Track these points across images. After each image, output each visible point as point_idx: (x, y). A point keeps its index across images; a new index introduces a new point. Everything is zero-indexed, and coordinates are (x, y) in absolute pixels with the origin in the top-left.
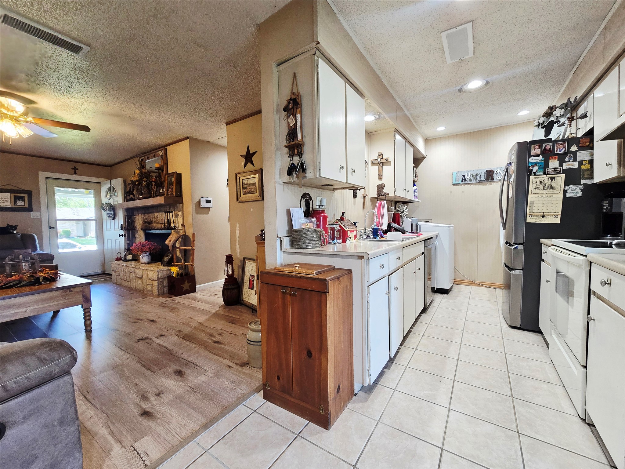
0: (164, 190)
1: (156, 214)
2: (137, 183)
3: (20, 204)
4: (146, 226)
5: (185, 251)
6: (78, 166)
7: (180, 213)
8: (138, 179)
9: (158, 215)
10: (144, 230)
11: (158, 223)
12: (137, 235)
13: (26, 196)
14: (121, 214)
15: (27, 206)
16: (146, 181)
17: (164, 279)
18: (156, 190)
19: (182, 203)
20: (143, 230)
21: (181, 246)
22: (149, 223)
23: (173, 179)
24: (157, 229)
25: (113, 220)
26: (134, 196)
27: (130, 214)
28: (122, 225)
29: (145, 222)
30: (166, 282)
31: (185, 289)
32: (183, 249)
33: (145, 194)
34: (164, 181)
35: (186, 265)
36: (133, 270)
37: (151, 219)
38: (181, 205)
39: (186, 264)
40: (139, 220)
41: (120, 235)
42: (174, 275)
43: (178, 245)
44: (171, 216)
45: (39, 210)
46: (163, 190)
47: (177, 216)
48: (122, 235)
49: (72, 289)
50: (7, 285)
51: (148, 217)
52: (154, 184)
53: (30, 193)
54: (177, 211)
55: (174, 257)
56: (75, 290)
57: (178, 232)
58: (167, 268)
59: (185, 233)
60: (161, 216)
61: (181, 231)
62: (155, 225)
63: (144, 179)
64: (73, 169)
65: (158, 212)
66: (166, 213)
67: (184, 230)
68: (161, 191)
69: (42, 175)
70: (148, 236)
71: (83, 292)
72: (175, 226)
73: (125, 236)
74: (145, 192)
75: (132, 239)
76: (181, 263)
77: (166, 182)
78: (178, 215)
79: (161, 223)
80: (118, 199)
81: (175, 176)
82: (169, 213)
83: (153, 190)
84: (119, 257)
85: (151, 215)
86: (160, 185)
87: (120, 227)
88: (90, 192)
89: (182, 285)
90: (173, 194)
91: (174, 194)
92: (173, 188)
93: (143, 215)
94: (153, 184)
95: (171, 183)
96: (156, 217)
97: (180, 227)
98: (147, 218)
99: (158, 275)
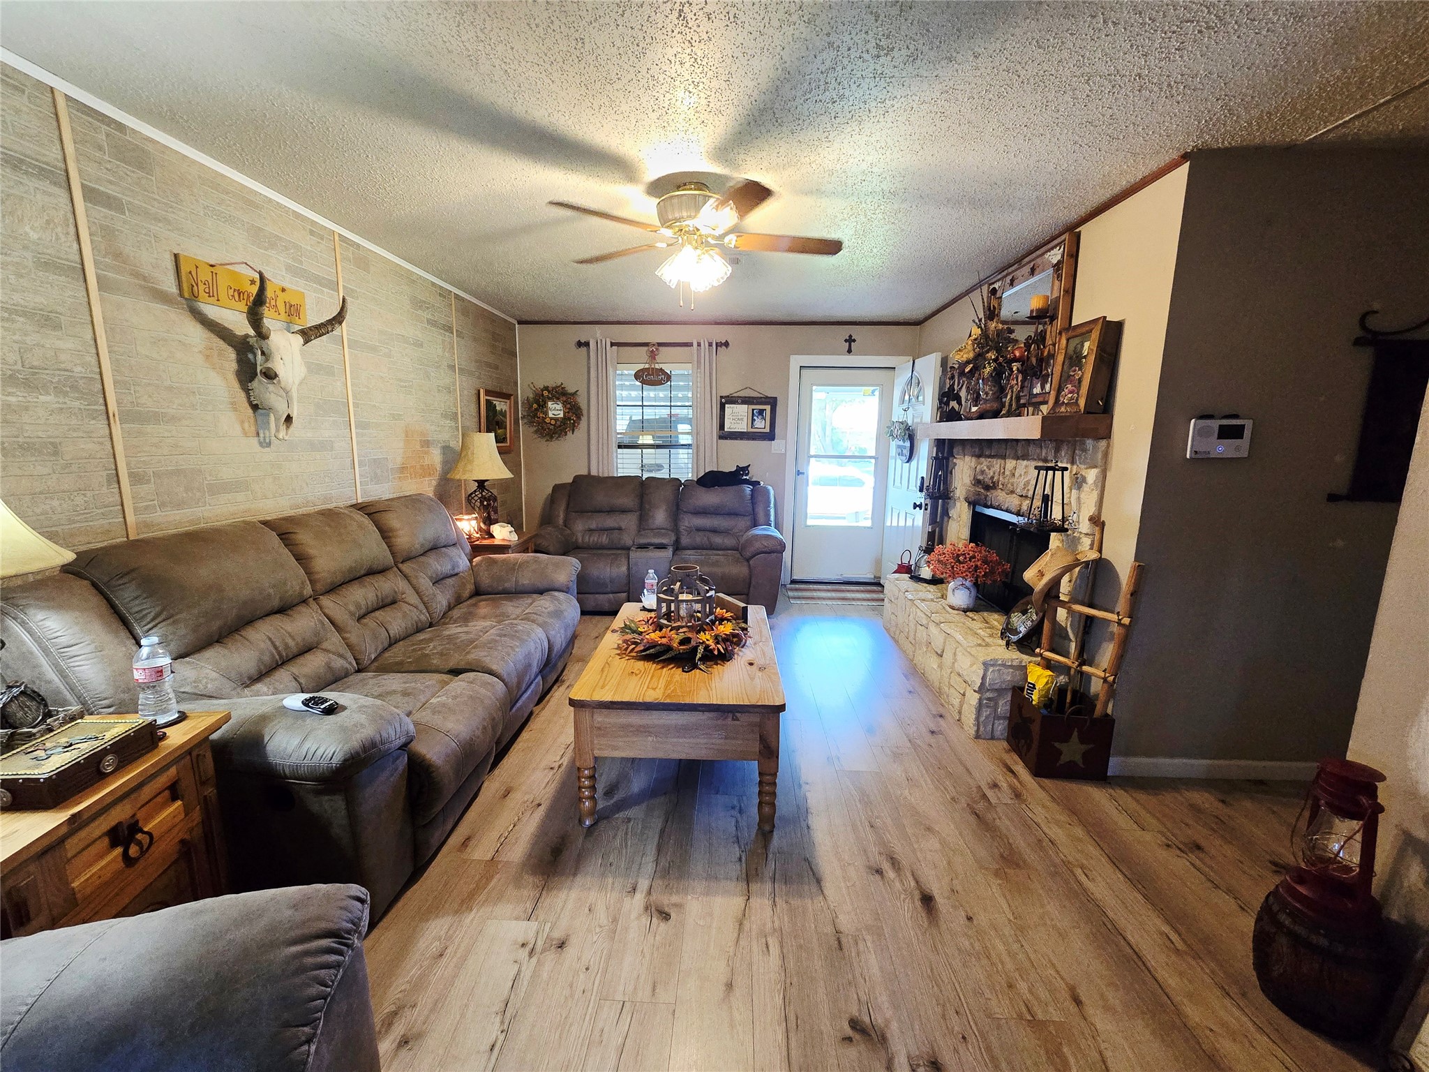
0: (1048, 387)
1: (1010, 464)
2: (967, 370)
4: (979, 494)
5: (1090, 620)
6: (855, 331)
7: (1092, 475)
8: (971, 355)
9: (1015, 468)
10: (972, 503)
11: (1012, 492)
12: (952, 513)
13: (768, 408)
14: (925, 450)
16: (995, 360)
17: (1000, 692)
18: (1022, 387)
19: (1108, 436)
20: (969, 503)
21: (1074, 600)
22: (987, 488)
23: (1087, 345)
24: (1007, 511)
25: (908, 462)
26: (960, 403)
27: (945, 451)
28: (923, 478)
29: (977, 482)
30: (1004, 706)
31: (1064, 759)
32: (1081, 614)
33: (986, 401)
34: (1052, 356)
35: (1082, 673)
36: (924, 622)
37: (992, 477)
38: (1103, 443)
39: (1085, 668)
40: (964, 471)
41: (915, 506)
42: (1035, 697)
43: (1065, 587)
44: (1059, 484)
45: (785, 438)
46: (1043, 387)
47: (1079, 482)
48: (920, 506)
51: (988, 467)
52: (1018, 369)
53: (773, 402)
54: (1082, 466)
55: (1047, 626)
57: (1073, 543)
58: (1015, 656)
59: (1100, 551)
60: (1023, 473)
61: (1086, 542)
62: (999, 496)
63: (989, 355)
64: (846, 341)
65: (1017, 458)
66: (1043, 473)
67: (1097, 537)
68: (1037, 390)
69: (796, 361)
70: (982, 527)
72: (1064, 519)
73: (926, 509)
74: (987, 394)
75: (942, 518)
76: (1066, 655)
77: (1060, 358)
78: (1084, 480)
79: (1022, 496)
80: (924, 410)
81: (1095, 335)
82: (1050, 473)
83: (1012, 387)
84: (905, 561)
85: (997, 464)
86: (1035, 369)
87: (919, 484)
88: (873, 392)
89: (1057, 745)
90: (1076, 403)
91: (1082, 402)
92: (1080, 381)
93: (974, 459)
94: (1015, 366)
95: (1075, 359)
96: (1007, 473)
97: (1085, 526)
98: (983, 472)
99: (984, 678)
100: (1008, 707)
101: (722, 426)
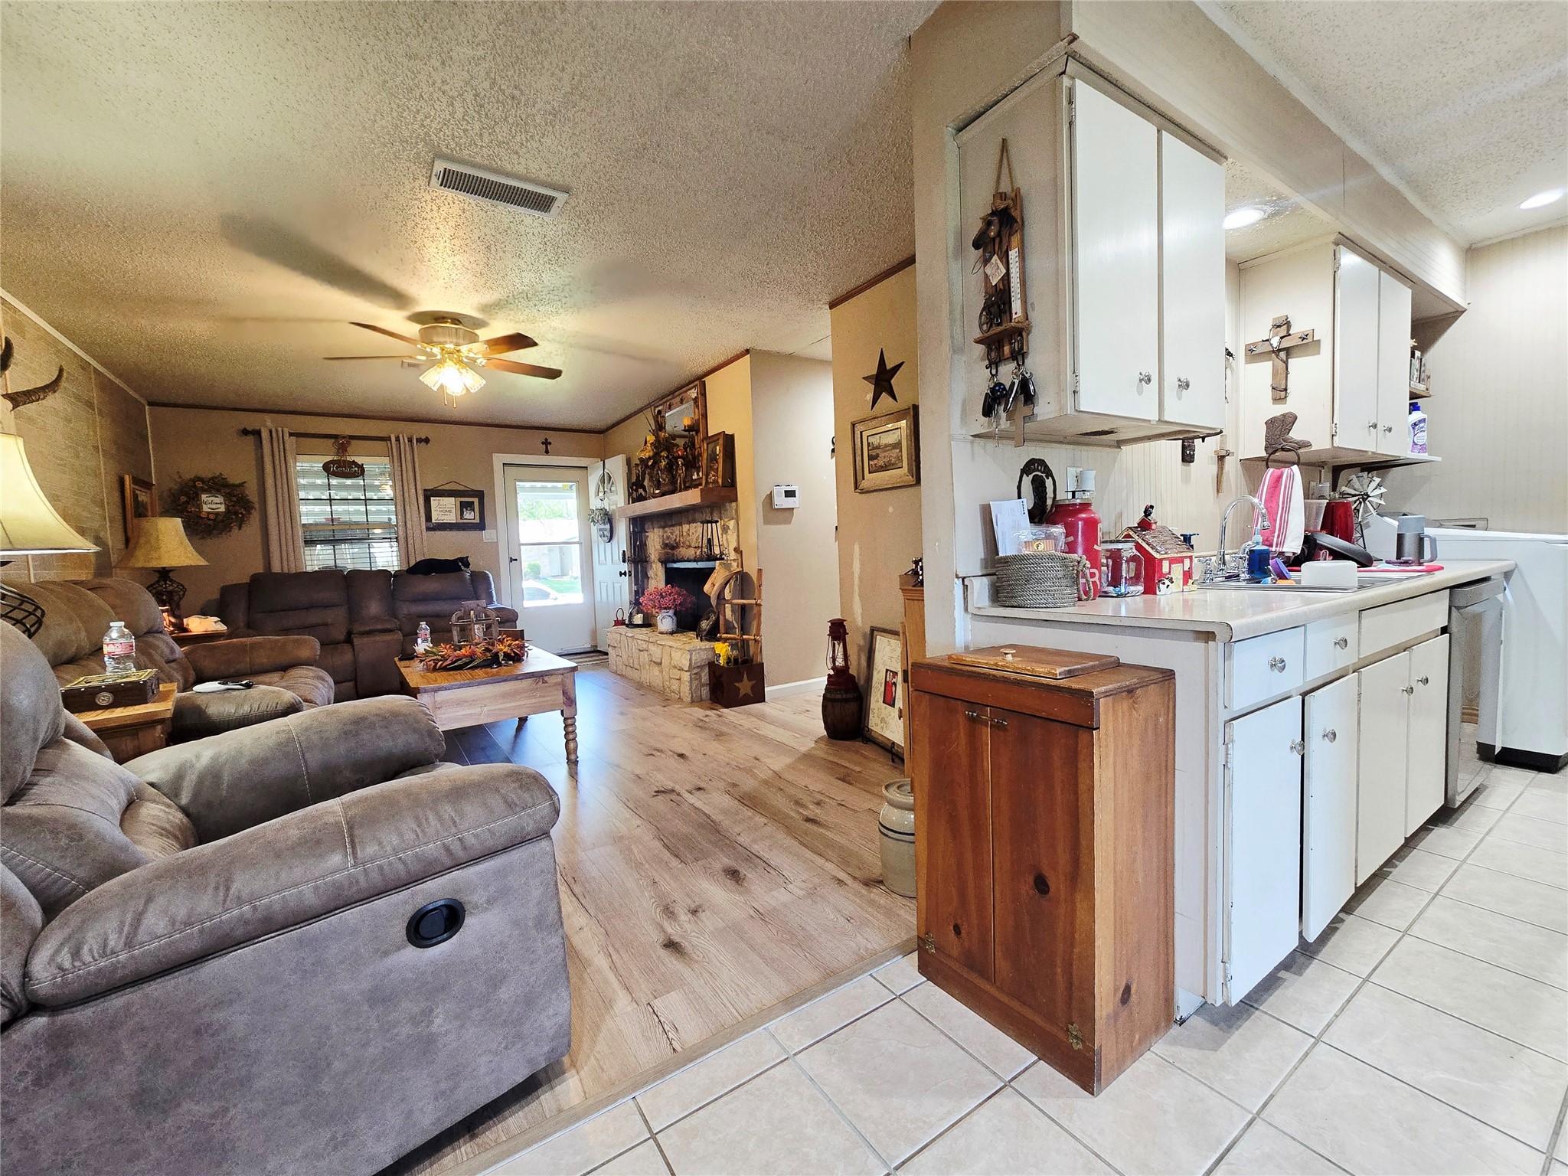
0: (700, 474)
1: (686, 527)
2: (650, 463)
3: (470, 516)
4: (667, 553)
5: (743, 607)
6: (551, 436)
7: (731, 524)
8: (651, 454)
9: (689, 530)
10: (664, 561)
11: (690, 546)
12: (650, 574)
13: (476, 500)
14: (622, 530)
15: (477, 520)
16: (667, 457)
17: (701, 667)
18: (686, 475)
19: (736, 500)
20: (662, 562)
21: (733, 598)
22: (673, 548)
23: (718, 448)
24: (689, 561)
25: (609, 542)
26: (645, 491)
27: (639, 525)
28: (624, 551)
29: (665, 546)
30: (705, 676)
31: (742, 692)
32: (738, 604)
33: (665, 485)
34: (700, 455)
35: (743, 640)
36: (645, 646)
37: (675, 540)
38: (734, 504)
39: (744, 637)
40: (654, 540)
41: (621, 574)
42: (722, 661)
43: (728, 595)
44: (715, 529)
45: (495, 527)
46: (698, 475)
47: (725, 529)
48: (625, 574)
49: (546, 678)
50: (456, 664)
51: (671, 533)
52: (682, 463)
53: (480, 495)
54: (726, 520)
55: (721, 622)
56: (552, 680)
57: (728, 566)
58: (707, 645)
59: (742, 567)
60: (693, 533)
61: (734, 564)
62: (683, 552)
63: (662, 454)
64: (543, 443)
65: (689, 523)
66: (705, 525)
67: (740, 560)
68: (695, 477)
69: (499, 459)
70: (672, 576)
71: (563, 684)
72: (722, 553)
73: (630, 575)
74: (664, 480)
75: (643, 581)
76: (735, 634)
77: (705, 455)
78: (728, 527)
79: (695, 547)
80: (617, 499)
81: (721, 441)
82: (709, 525)
83: (680, 475)
84: (620, 618)
85: (677, 529)
86: (692, 464)
87: (621, 557)
88: (571, 487)
89: (736, 684)
90: (718, 482)
91: (720, 481)
92: (717, 468)
93: (661, 530)
94: (680, 461)
95: (713, 458)
96: (685, 534)
97: (733, 555)
98: (668, 538)
99: (690, 660)
100: (707, 677)
101: (429, 518)
